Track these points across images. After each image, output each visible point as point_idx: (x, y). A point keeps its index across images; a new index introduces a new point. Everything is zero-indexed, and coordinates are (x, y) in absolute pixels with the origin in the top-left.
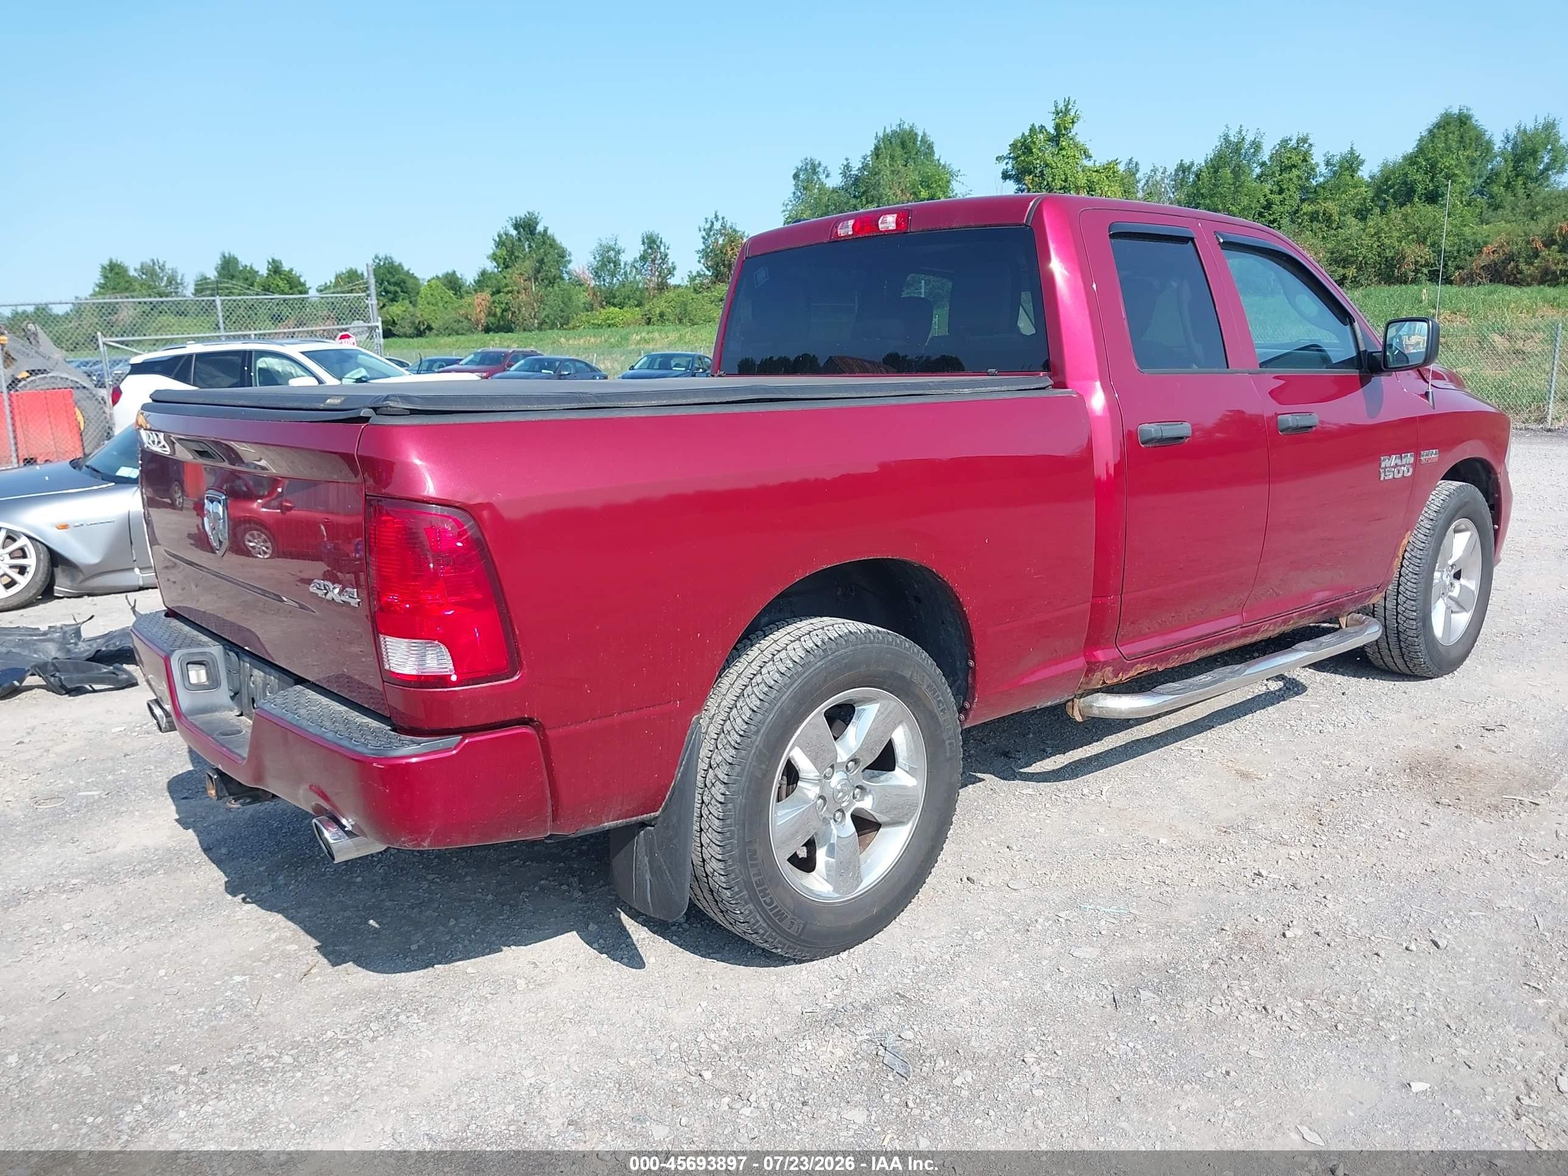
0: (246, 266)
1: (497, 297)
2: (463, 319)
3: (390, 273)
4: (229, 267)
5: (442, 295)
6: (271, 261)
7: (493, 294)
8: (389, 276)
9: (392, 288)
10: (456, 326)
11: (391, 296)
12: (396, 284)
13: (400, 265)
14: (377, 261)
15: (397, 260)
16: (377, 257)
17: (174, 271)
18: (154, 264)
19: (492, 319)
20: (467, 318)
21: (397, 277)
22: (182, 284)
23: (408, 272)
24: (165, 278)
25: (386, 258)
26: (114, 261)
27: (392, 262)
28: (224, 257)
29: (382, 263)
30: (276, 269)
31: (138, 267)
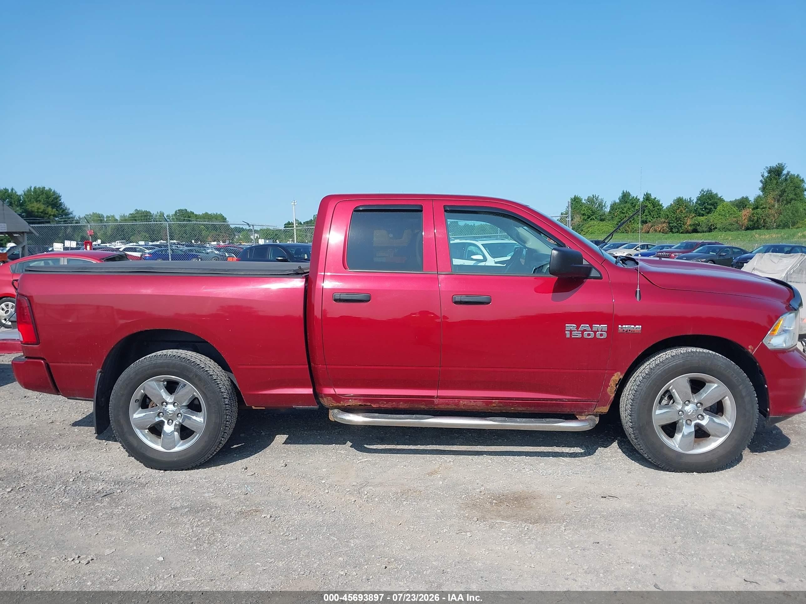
0: (634, 197)
1: (755, 211)
2: (735, 224)
3: (709, 198)
4: (625, 197)
5: (729, 210)
6: (645, 194)
7: (753, 209)
8: (708, 200)
9: (709, 207)
10: (730, 227)
11: (707, 211)
12: (711, 204)
13: (716, 194)
14: (703, 192)
15: (714, 192)
16: (702, 190)
17: (602, 200)
18: (593, 197)
19: (751, 223)
20: (737, 222)
21: (712, 201)
22: (604, 206)
23: (720, 198)
24: (598, 203)
25: (708, 191)
26: (577, 196)
27: (712, 193)
28: (624, 192)
29: (705, 194)
30: (647, 197)
31: (587, 198)
